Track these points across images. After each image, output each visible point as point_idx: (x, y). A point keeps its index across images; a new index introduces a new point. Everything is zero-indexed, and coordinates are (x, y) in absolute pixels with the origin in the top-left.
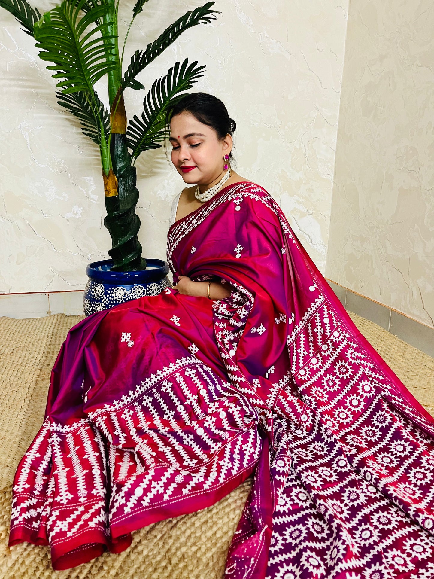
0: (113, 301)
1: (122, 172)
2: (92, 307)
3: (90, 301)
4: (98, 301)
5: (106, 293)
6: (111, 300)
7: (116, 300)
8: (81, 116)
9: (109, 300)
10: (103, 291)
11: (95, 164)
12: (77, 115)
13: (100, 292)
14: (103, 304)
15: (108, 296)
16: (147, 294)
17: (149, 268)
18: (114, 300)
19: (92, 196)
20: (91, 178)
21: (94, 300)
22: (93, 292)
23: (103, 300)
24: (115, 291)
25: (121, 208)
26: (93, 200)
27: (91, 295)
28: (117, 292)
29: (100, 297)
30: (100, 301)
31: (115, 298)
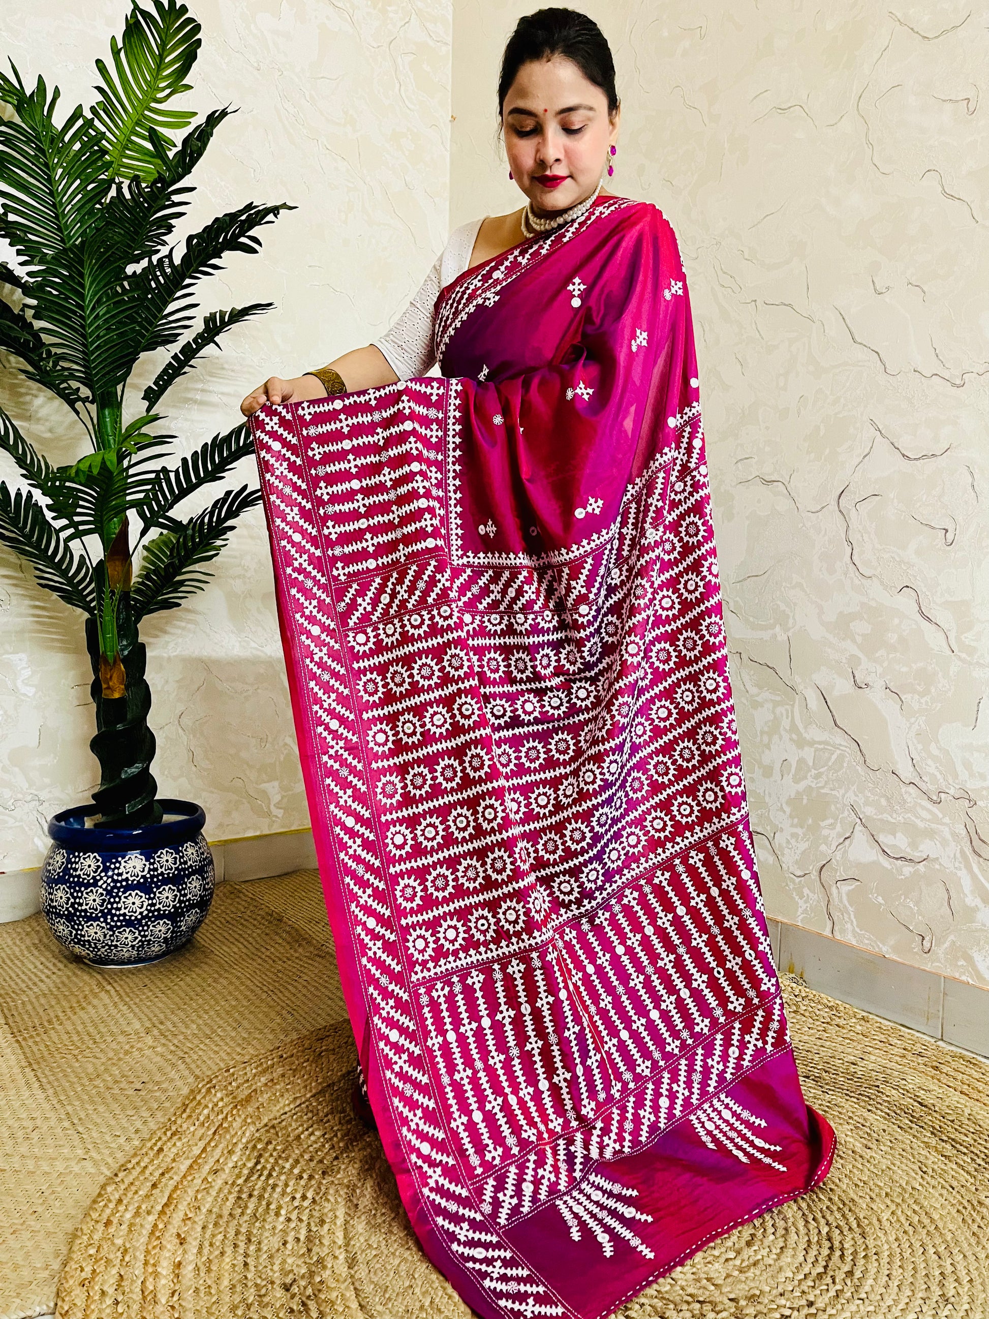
0: (121, 882)
1: (126, 653)
2: (75, 898)
3: (69, 888)
4: (87, 885)
5: (106, 869)
6: (117, 881)
7: (127, 880)
8: (31, 554)
9: (113, 881)
10: (99, 867)
11: (31, 631)
12: (24, 552)
13: (93, 867)
14: (100, 891)
15: (110, 873)
16: (181, 864)
17: (168, 818)
18: (123, 880)
19: (23, 689)
20: (23, 656)
21: (80, 884)
22: (75, 870)
23: (100, 883)
24: (123, 864)
25: (129, 716)
26: (25, 695)
27: (71, 876)
28: (128, 866)
29: (94, 878)
30: (95, 884)
31: (124, 876)
